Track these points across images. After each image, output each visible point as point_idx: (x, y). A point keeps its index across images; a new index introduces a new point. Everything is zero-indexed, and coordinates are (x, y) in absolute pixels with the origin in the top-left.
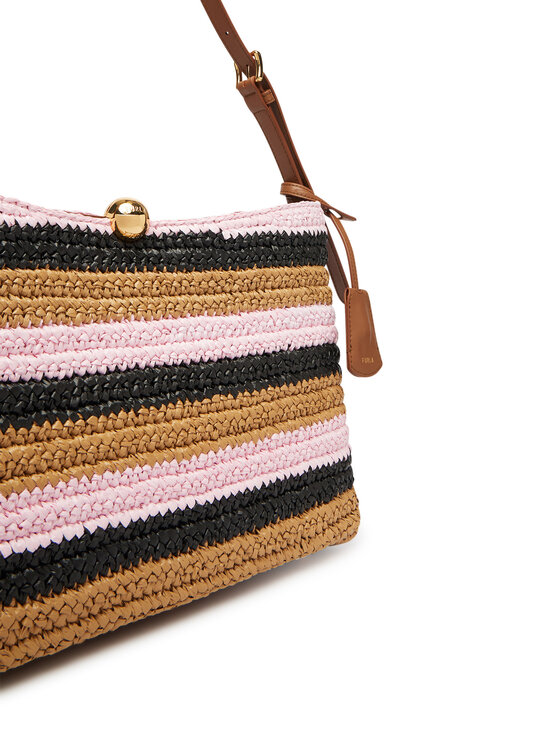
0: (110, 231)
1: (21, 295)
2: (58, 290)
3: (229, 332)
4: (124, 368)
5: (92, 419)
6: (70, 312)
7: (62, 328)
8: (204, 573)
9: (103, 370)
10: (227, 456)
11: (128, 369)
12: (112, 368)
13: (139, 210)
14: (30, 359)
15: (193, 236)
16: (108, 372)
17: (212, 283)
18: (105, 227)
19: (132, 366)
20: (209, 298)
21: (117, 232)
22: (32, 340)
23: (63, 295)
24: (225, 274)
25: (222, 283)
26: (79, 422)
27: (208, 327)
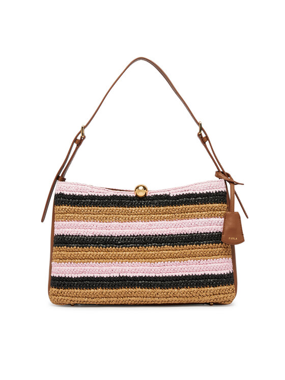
0: (134, 196)
1: (106, 214)
2: (117, 213)
3: (173, 226)
4: (136, 235)
5: (124, 248)
6: (120, 219)
7: (118, 223)
8: (158, 296)
9: (129, 235)
10: (168, 264)
11: (137, 236)
12: (132, 235)
13: (145, 188)
14: (108, 231)
15: (161, 196)
16: (131, 236)
17: (167, 211)
18: (133, 194)
19: (139, 235)
20: (166, 215)
21: (137, 196)
22: (108, 226)
23: (119, 214)
24: (172, 207)
25: (171, 210)
26: (120, 248)
27: (165, 225)
